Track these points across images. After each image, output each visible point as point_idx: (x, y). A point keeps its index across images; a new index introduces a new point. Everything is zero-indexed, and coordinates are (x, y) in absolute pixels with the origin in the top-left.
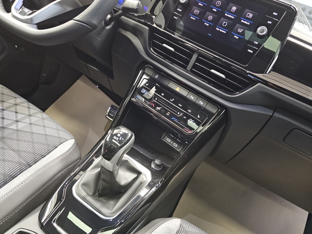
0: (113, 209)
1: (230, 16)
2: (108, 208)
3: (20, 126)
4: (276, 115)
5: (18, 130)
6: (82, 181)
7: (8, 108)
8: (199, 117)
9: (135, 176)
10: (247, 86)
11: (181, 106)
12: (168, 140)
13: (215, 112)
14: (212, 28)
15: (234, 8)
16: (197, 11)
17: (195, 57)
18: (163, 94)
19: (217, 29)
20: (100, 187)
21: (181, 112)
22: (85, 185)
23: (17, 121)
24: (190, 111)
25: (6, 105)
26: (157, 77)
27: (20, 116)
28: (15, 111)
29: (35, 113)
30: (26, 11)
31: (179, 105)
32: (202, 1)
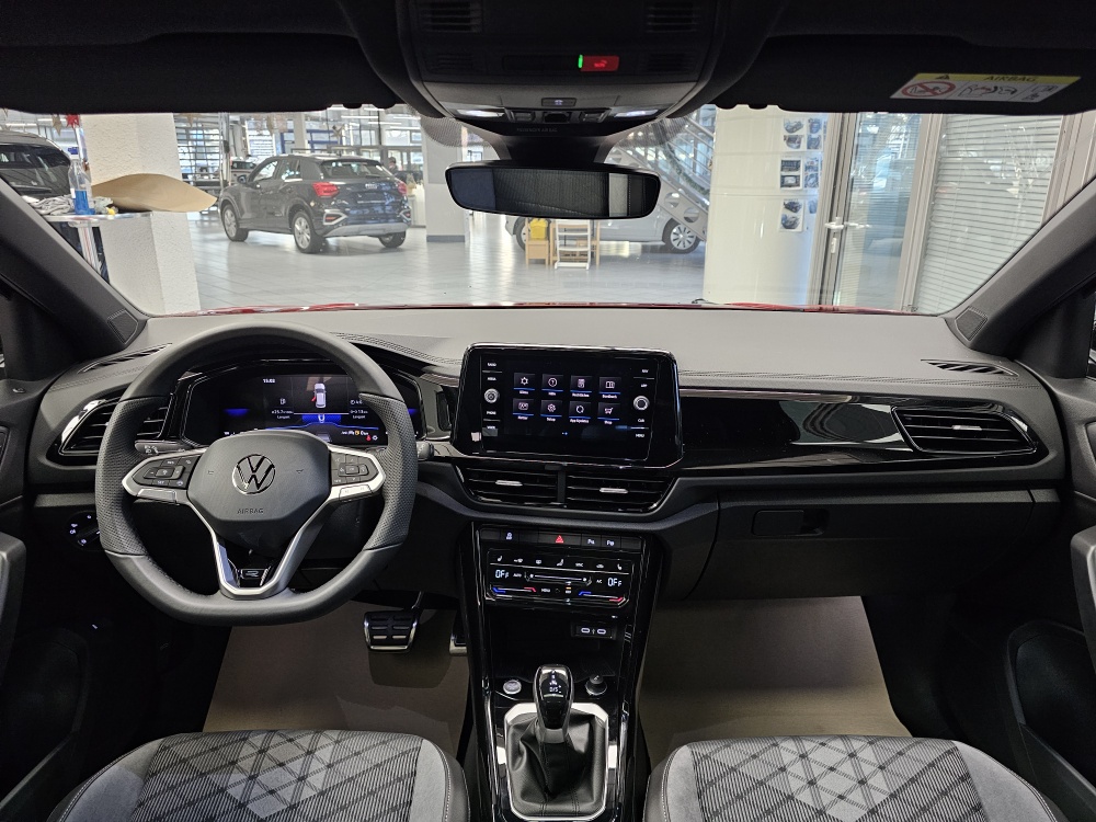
0: (592, 796)
1: (582, 395)
2: (584, 801)
3: (317, 780)
4: (725, 505)
5: (322, 793)
6: (518, 791)
7: (257, 768)
8: (620, 568)
9: (587, 726)
10: (664, 488)
11: (581, 565)
12: (586, 630)
13: (639, 547)
14: (563, 423)
15: (582, 382)
16: (523, 405)
17: (561, 479)
18: (538, 562)
19: (572, 421)
20: (549, 780)
21: (587, 575)
22: (525, 794)
23: (302, 779)
24: (601, 566)
25: (247, 764)
26: (509, 537)
27: (296, 766)
28: (274, 764)
29: (314, 741)
30: (254, 574)
31: (578, 565)
32: (522, 386)
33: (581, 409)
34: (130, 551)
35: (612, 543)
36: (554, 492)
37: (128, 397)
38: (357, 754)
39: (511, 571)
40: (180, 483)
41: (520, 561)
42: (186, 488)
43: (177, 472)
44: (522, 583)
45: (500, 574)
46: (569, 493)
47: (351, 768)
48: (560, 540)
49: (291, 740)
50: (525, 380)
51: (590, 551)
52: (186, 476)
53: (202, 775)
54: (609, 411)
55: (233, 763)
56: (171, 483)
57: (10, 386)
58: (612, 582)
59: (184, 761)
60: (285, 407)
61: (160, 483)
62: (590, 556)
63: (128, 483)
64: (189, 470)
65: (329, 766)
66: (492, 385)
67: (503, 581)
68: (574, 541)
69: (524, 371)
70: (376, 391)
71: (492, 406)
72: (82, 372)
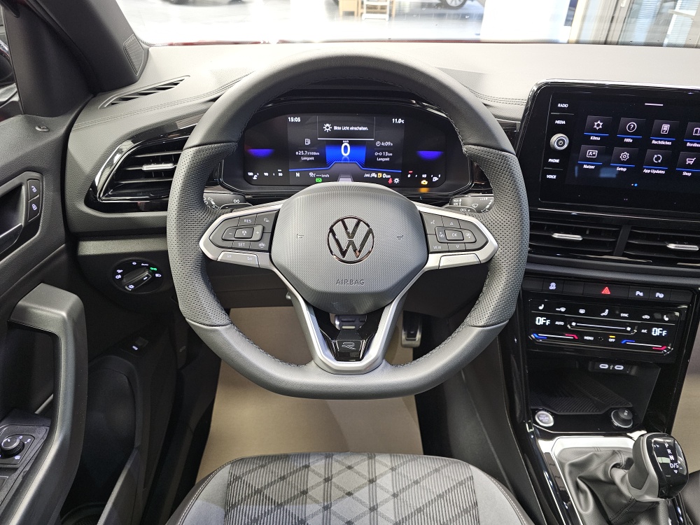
1: (663, 143)
3: (388, 511)
7: (328, 497)
8: (666, 319)
11: (626, 315)
12: (604, 366)
13: (689, 300)
14: (635, 173)
15: (666, 127)
16: (592, 153)
17: (624, 233)
18: (582, 311)
19: (646, 171)
21: (632, 325)
23: (373, 509)
25: (317, 493)
26: (553, 286)
27: (363, 494)
28: (342, 494)
29: (371, 469)
30: (350, 346)
31: (622, 315)
32: (595, 131)
33: (657, 157)
34: (218, 323)
35: (661, 296)
36: (613, 244)
37: (196, 142)
38: (416, 482)
39: (553, 319)
40: (262, 245)
41: (563, 309)
42: (270, 251)
43: (257, 233)
44: (563, 330)
45: (540, 321)
46: (629, 246)
47: (416, 498)
48: (606, 291)
49: (350, 468)
50: (599, 124)
51: (639, 301)
52: (267, 236)
53: (280, 505)
54: (690, 161)
55: (305, 492)
56: (253, 246)
57: (32, 124)
58: (656, 332)
59: (259, 491)
60: (308, 148)
61: (241, 245)
62: (636, 307)
63: (205, 245)
64: (269, 229)
65: (395, 495)
66: (560, 129)
67: (543, 328)
68: (621, 293)
69: (598, 113)
70: (493, 144)
71: (556, 154)
72: (102, 107)
